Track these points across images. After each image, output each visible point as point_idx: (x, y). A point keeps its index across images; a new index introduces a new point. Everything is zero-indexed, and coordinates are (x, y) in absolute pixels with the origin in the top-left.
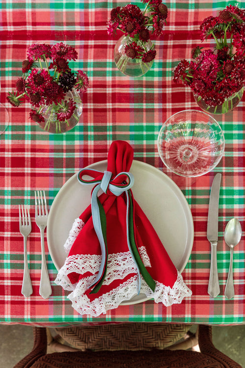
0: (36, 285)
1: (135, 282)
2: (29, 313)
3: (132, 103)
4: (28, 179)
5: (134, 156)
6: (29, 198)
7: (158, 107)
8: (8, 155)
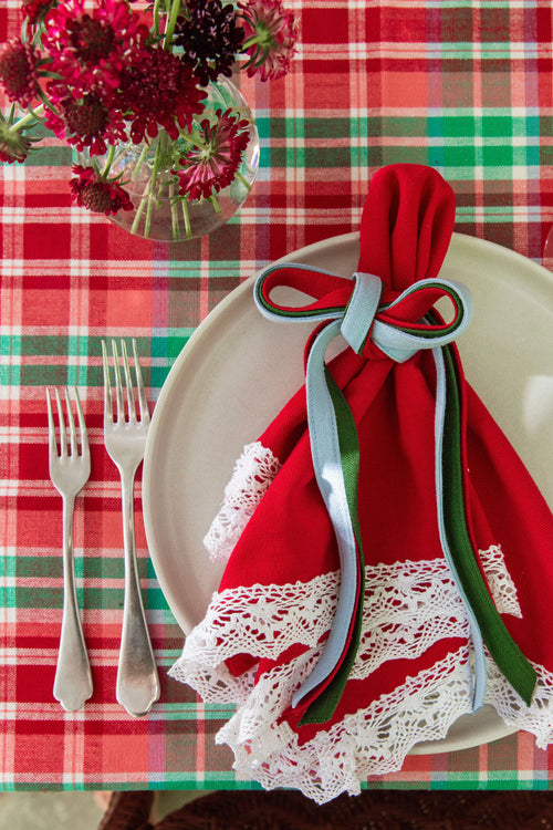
0: (106, 663)
1: (461, 672)
2: (80, 764)
3: (433, 40)
4: (79, 299)
5: (458, 219)
6: (84, 361)
7: (521, 56)
8: (15, 216)
